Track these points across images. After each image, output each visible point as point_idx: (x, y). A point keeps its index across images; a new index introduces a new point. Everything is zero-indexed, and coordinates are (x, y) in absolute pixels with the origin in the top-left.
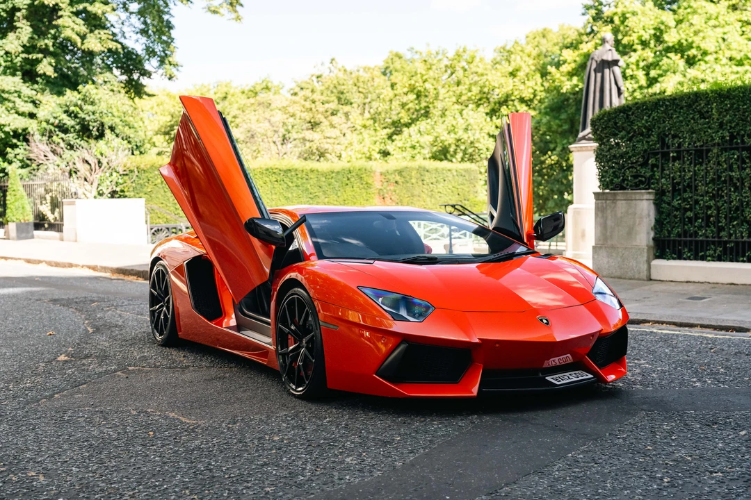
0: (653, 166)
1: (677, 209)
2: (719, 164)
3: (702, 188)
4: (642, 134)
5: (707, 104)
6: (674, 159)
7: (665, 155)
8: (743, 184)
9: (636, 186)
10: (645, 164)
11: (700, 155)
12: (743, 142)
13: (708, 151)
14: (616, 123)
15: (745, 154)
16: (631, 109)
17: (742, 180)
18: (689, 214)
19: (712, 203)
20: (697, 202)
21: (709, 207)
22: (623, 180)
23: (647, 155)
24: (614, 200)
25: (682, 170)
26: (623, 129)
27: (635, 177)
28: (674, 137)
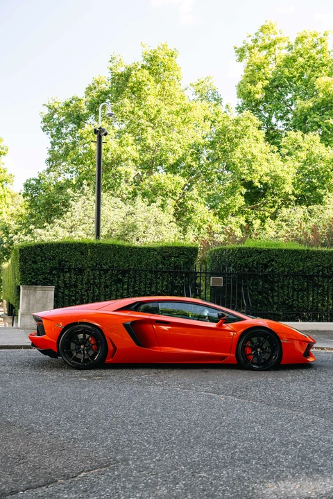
0: (55, 274)
1: (67, 296)
2: (89, 276)
3: (80, 286)
4: (50, 259)
5: (86, 249)
6: (66, 272)
7: (62, 271)
8: (100, 286)
9: (45, 284)
10: (50, 273)
11: (81, 271)
12: (101, 267)
13: (84, 270)
14: (35, 252)
15: (102, 272)
16: (44, 246)
17: (100, 283)
18: (73, 298)
19: (86, 293)
20: (78, 293)
21: (84, 295)
22: (37, 281)
23: (52, 269)
24: (35, 290)
25: (70, 277)
26: (38, 255)
27: (44, 279)
28: (66, 262)
